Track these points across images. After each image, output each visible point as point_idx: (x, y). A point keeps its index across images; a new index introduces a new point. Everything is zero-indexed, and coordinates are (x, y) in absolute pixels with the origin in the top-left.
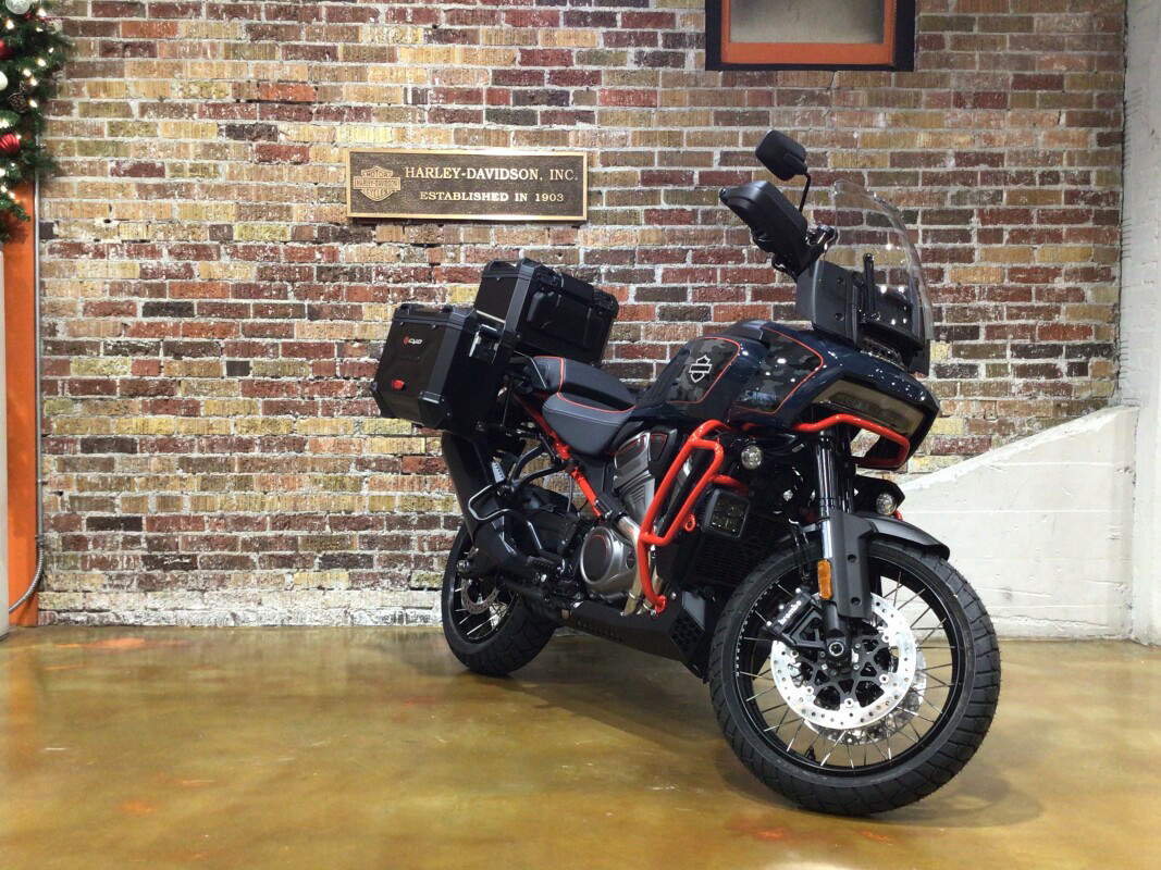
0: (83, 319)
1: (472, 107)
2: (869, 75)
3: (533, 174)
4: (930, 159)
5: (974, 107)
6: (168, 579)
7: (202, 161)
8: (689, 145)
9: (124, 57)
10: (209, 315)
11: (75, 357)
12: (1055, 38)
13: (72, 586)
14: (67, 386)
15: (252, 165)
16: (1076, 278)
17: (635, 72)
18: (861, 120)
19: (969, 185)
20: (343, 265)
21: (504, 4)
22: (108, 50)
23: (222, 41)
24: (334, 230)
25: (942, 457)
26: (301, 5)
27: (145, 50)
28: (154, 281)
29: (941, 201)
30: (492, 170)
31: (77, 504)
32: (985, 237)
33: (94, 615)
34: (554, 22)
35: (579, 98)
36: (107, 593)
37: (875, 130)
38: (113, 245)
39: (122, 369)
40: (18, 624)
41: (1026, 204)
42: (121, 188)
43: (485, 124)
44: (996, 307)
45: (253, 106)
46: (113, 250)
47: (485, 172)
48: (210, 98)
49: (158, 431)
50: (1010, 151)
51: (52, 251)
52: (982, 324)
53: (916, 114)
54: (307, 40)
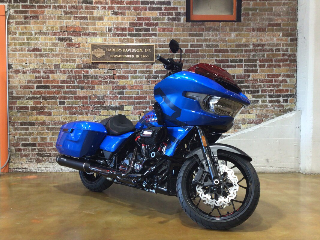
0: (20, 90)
1: (124, 32)
2: (230, 23)
3: (141, 50)
4: (246, 45)
5: (257, 31)
6: (44, 160)
7: (52, 47)
8: (182, 42)
9: (30, 19)
10: (54, 89)
11: (18, 100)
12: (278, 13)
13: (18, 162)
14: (16, 108)
15: (65, 48)
16: (285, 77)
17: (167, 23)
18: (228, 35)
19: (256, 52)
20: (90, 75)
21: (132, 5)
22: (26, 18)
23: (57, 15)
24: (87, 66)
25: (250, 125)
26: (78, 5)
27: (36, 18)
28: (39, 80)
29: (249, 57)
30: (130, 49)
31: (19, 140)
32: (261, 66)
33: (24, 169)
34: (146, 10)
35: (153, 30)
36: (27, 164)
37: (231, 38)
38: (28, 70)
39: (31, 103)
40: (3, 172)
41: (271, 57)
42: (30, 55)
43: (128, 37)
44: (264, 85)
45: (65, 32)
46: (28, 71)
47: (128, 50)
48: (54, 30)
49: (40, 120)
50: (267, 43)
51: (11, 72)
52: (260, 89)
53: (242, 34)
54: (80, 15)
